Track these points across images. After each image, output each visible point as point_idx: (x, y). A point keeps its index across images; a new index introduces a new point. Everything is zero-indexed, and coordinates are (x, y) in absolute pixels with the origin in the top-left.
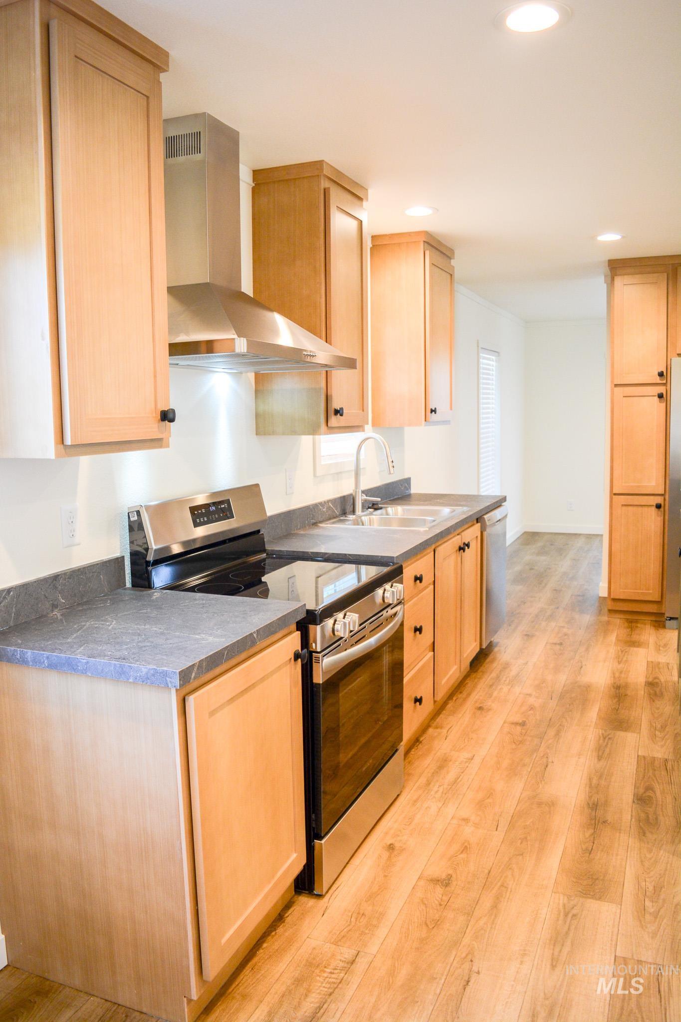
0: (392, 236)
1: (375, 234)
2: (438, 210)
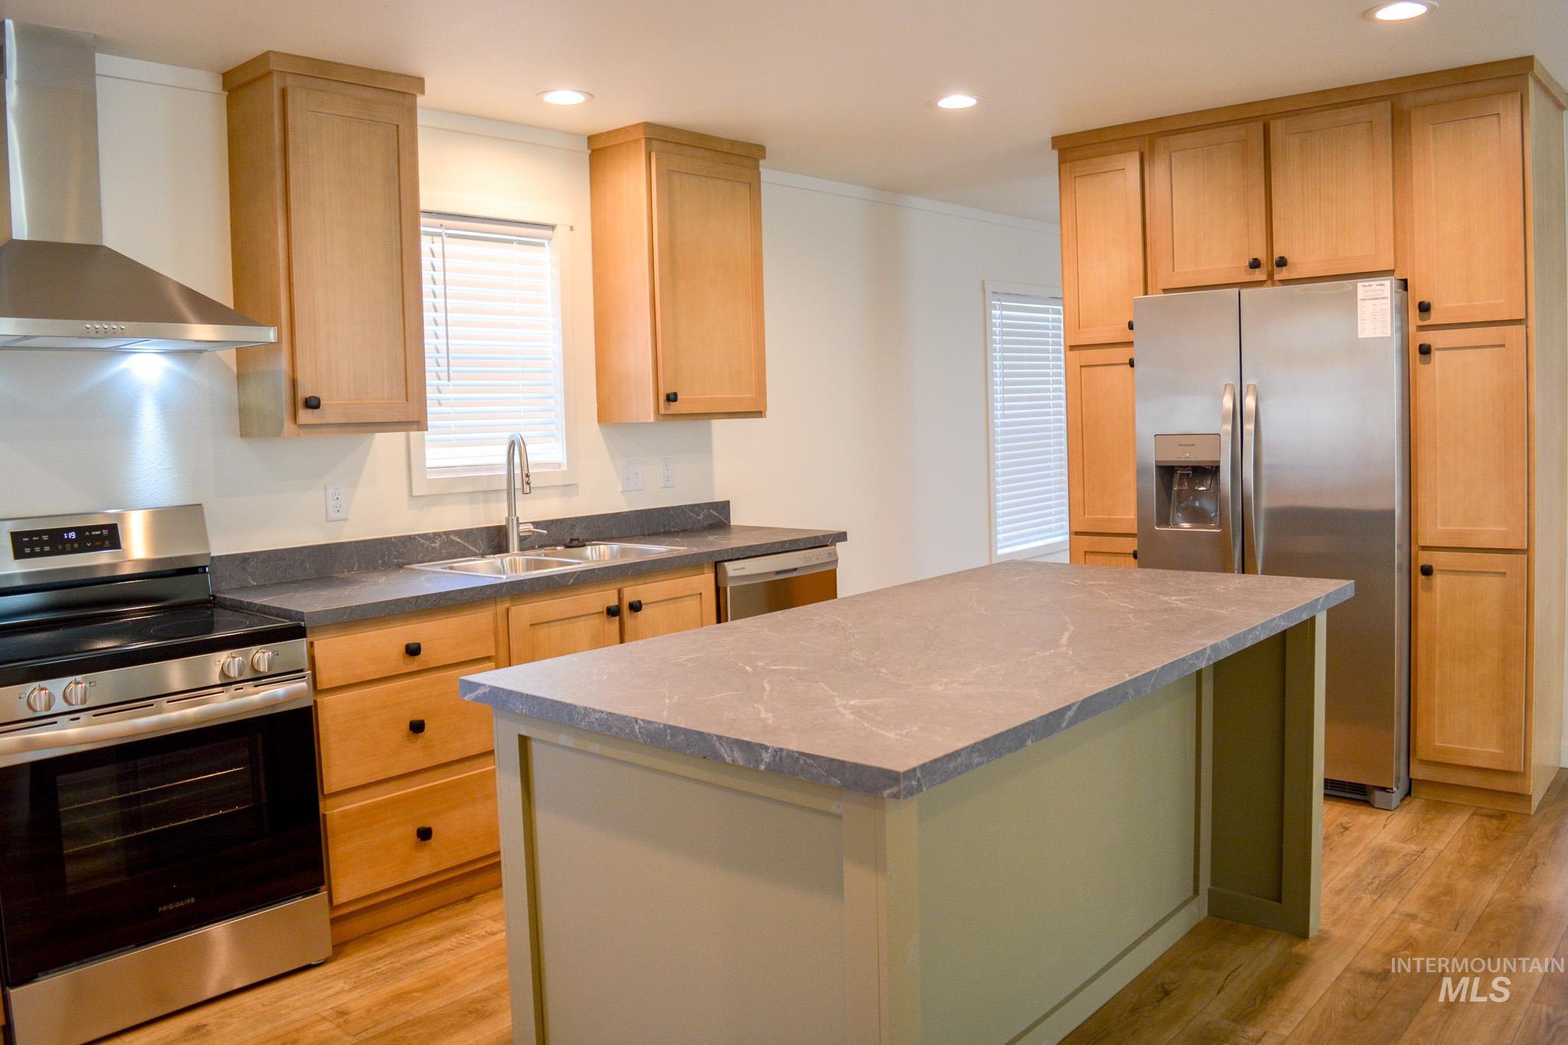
0: (609, 133)
1: (593, 133)
2: (592, 96)
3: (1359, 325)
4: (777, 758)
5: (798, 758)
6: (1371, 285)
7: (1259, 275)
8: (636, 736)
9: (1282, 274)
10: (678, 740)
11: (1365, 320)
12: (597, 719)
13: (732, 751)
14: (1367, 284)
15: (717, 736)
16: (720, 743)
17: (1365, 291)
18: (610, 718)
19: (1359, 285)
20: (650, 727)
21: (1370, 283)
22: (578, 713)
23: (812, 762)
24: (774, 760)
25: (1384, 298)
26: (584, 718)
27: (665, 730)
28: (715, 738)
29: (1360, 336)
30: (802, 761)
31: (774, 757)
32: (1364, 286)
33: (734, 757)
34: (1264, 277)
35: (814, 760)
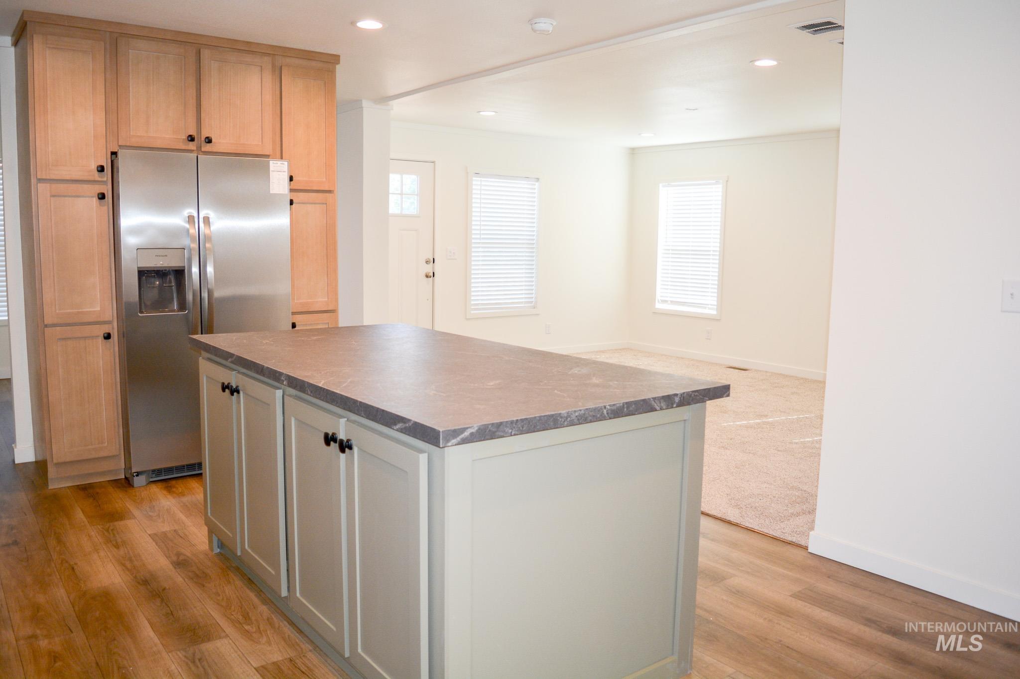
3: (271, 186)
4: (682, 398)
5: (691, 394)
6: (277, 163)
7: (192, 146)
8: (605, 417)
9: (207, 147)
10: (631, 409)
11: (274, 183)
12: (576, 416)
13: (660, 403)
14: (275, 162)
15: (653, 398)
16: (655, 401)
17: (274, 166)
18: (586, 412)
19: (271, 162)
20: (614, 408)
21: (277, 162)
22: (561, 417)
23: (697, 393)
24: (681, 400)
25: (284, 172)
26: (567, 419)
27: (624, 405)
28: (652, 399)
29: (271, 192)
30: (693, 395)
31: (680, 398)
32: (273, 163)
33: (661, 406)
34: (194, 148)
35: (698, 392)
